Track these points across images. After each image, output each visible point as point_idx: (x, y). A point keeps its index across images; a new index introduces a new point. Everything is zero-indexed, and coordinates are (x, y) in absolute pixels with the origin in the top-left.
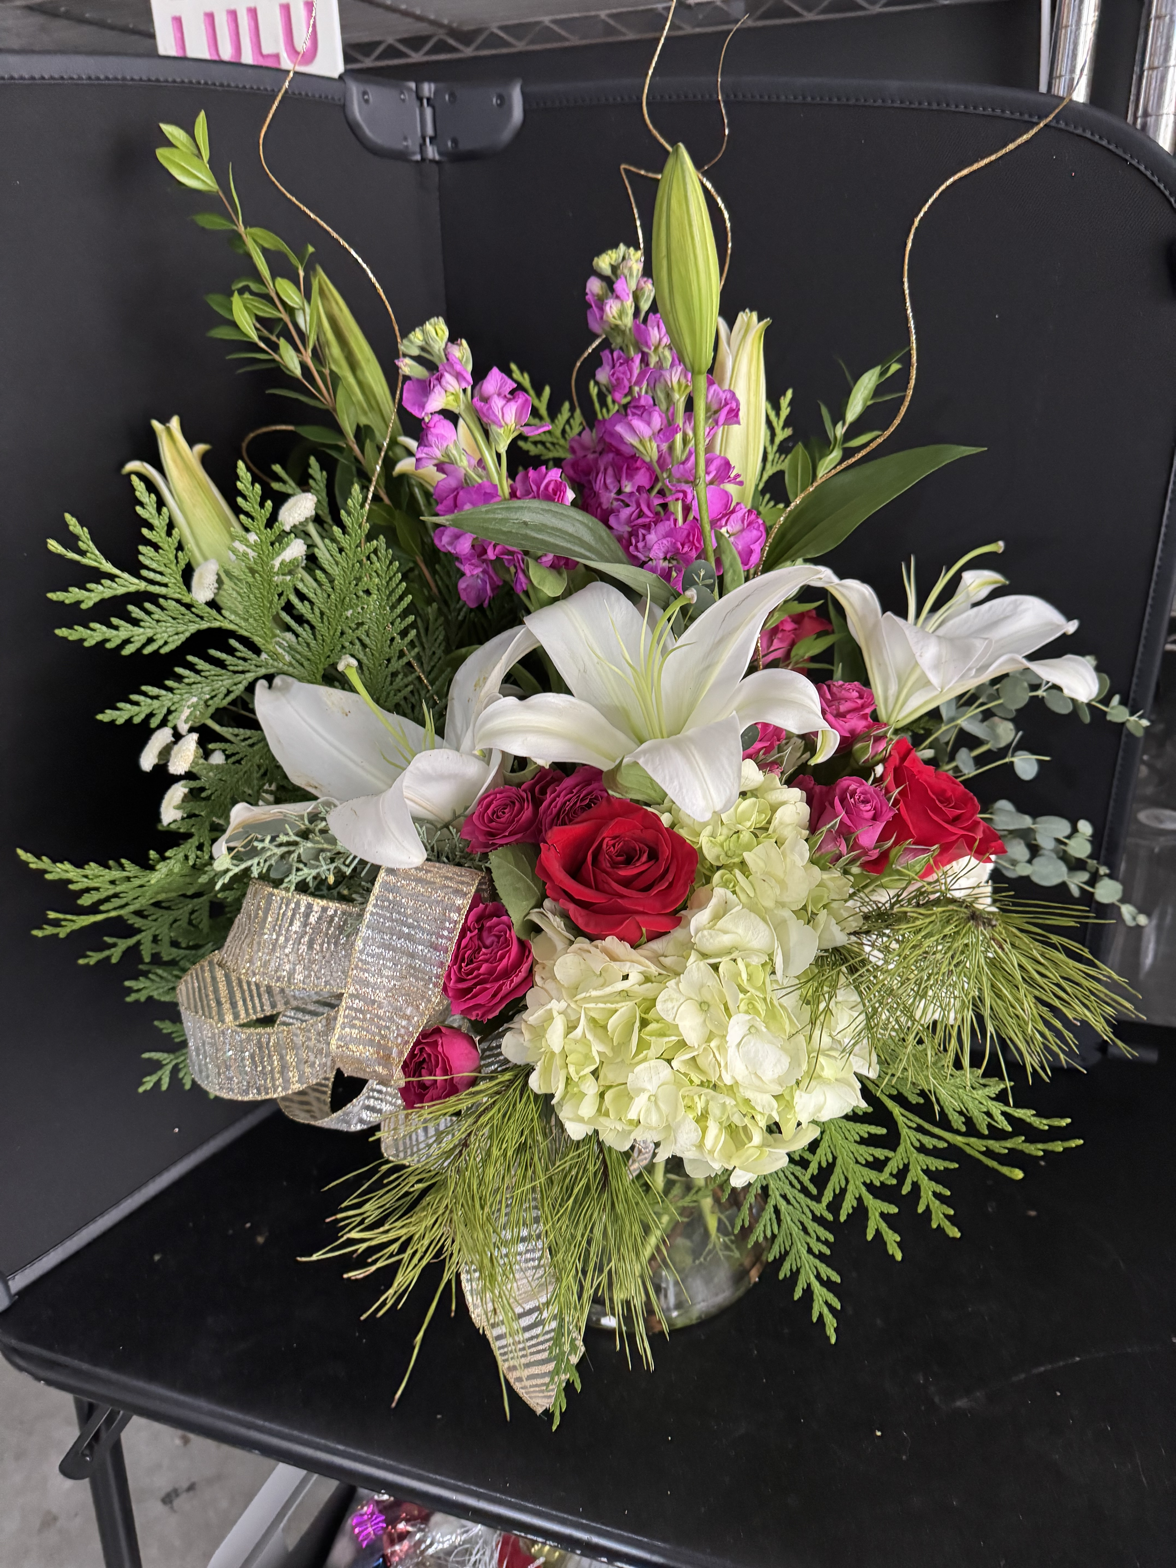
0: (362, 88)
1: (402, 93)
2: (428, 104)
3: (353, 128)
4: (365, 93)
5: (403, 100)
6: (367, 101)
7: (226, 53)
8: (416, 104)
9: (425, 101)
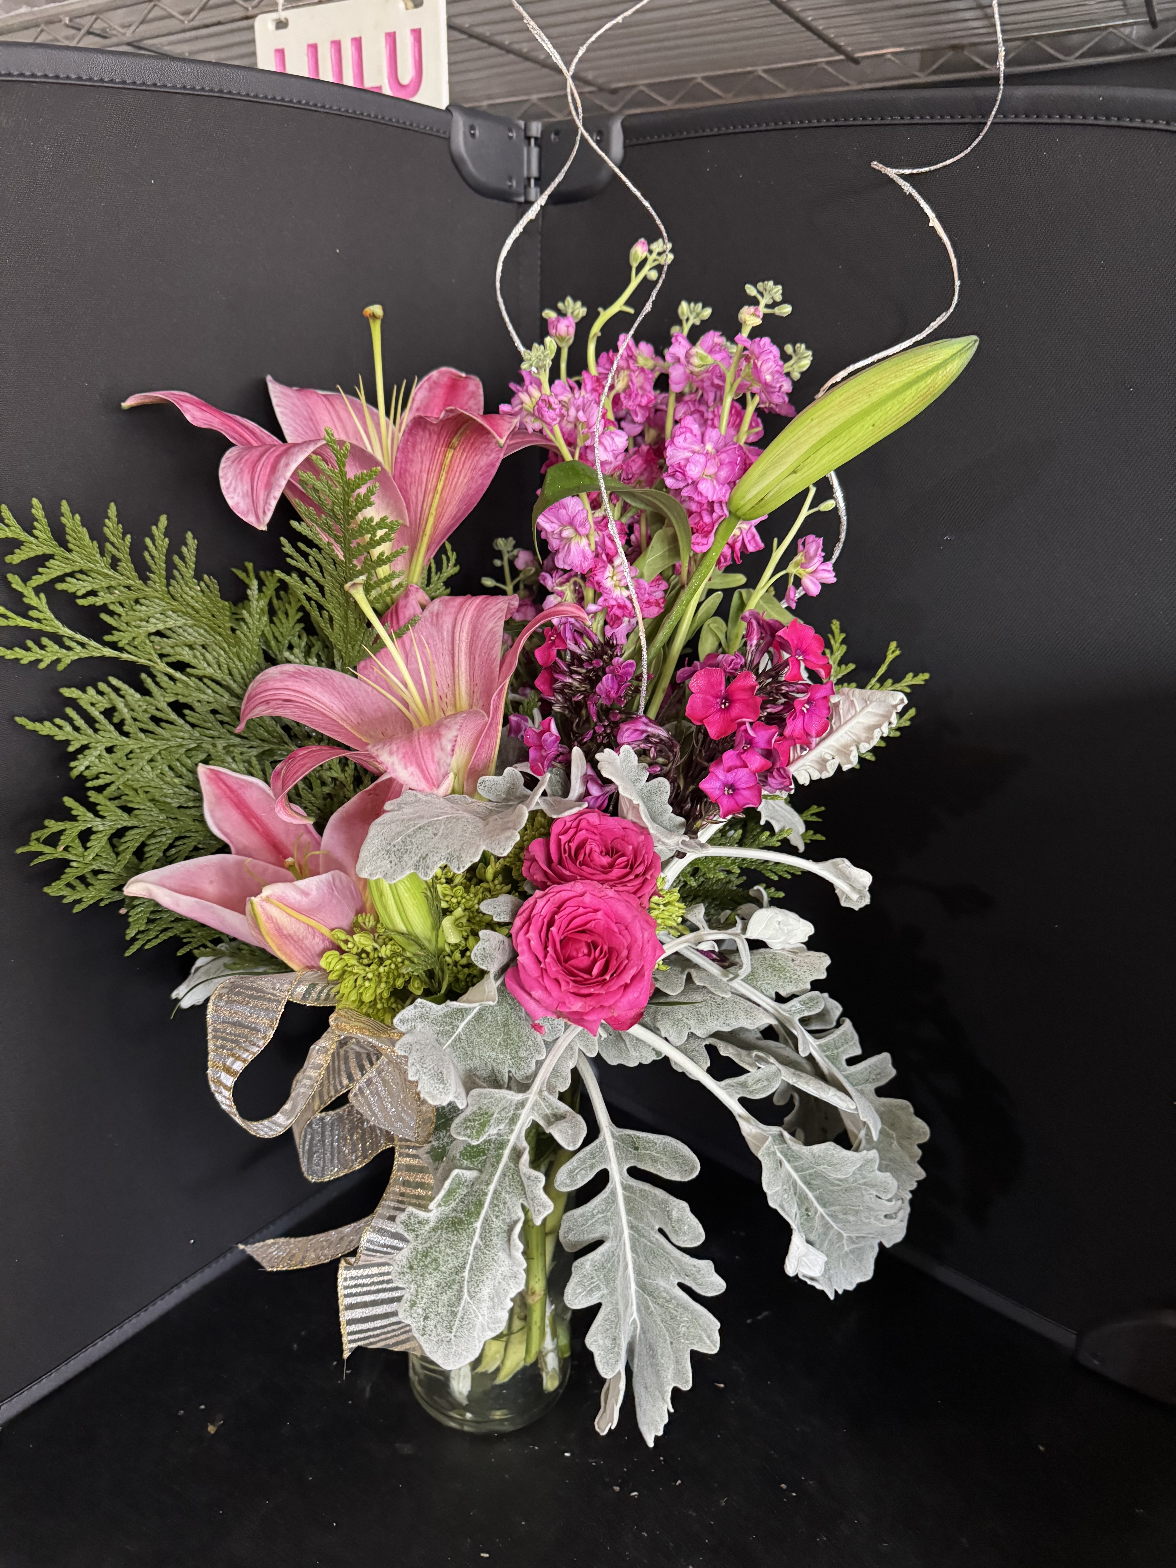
0: (471, 121)
1: (510, 130)
2: (536, 144)
3: (456, 163)
4: (472, 127)
5: (511, 138)
6: (473, 135)
7: (327, 74)
8: (524, 142)
9: (533, 141)
